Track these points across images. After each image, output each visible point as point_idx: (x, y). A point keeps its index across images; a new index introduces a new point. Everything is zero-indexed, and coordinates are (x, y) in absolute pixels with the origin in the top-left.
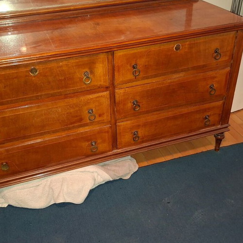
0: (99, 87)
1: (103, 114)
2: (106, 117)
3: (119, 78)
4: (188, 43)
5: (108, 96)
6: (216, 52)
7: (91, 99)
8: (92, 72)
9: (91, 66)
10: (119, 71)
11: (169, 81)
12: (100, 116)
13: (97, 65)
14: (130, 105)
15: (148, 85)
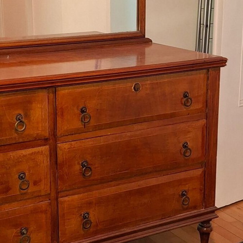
0: (35, 139)
1: (40, 181)
2: (44, 187)
3: (63, 126)
4: (149, 82)
5: (48, 153)
6: (185, 96)
7: (24, 156)
8: (27, 116)
9: (26, 106)
10: (62, 115)
11: (129, 134)
12: (35, 183)
13: (34, 105)
14: (77, 167)
15: (102, 138)
